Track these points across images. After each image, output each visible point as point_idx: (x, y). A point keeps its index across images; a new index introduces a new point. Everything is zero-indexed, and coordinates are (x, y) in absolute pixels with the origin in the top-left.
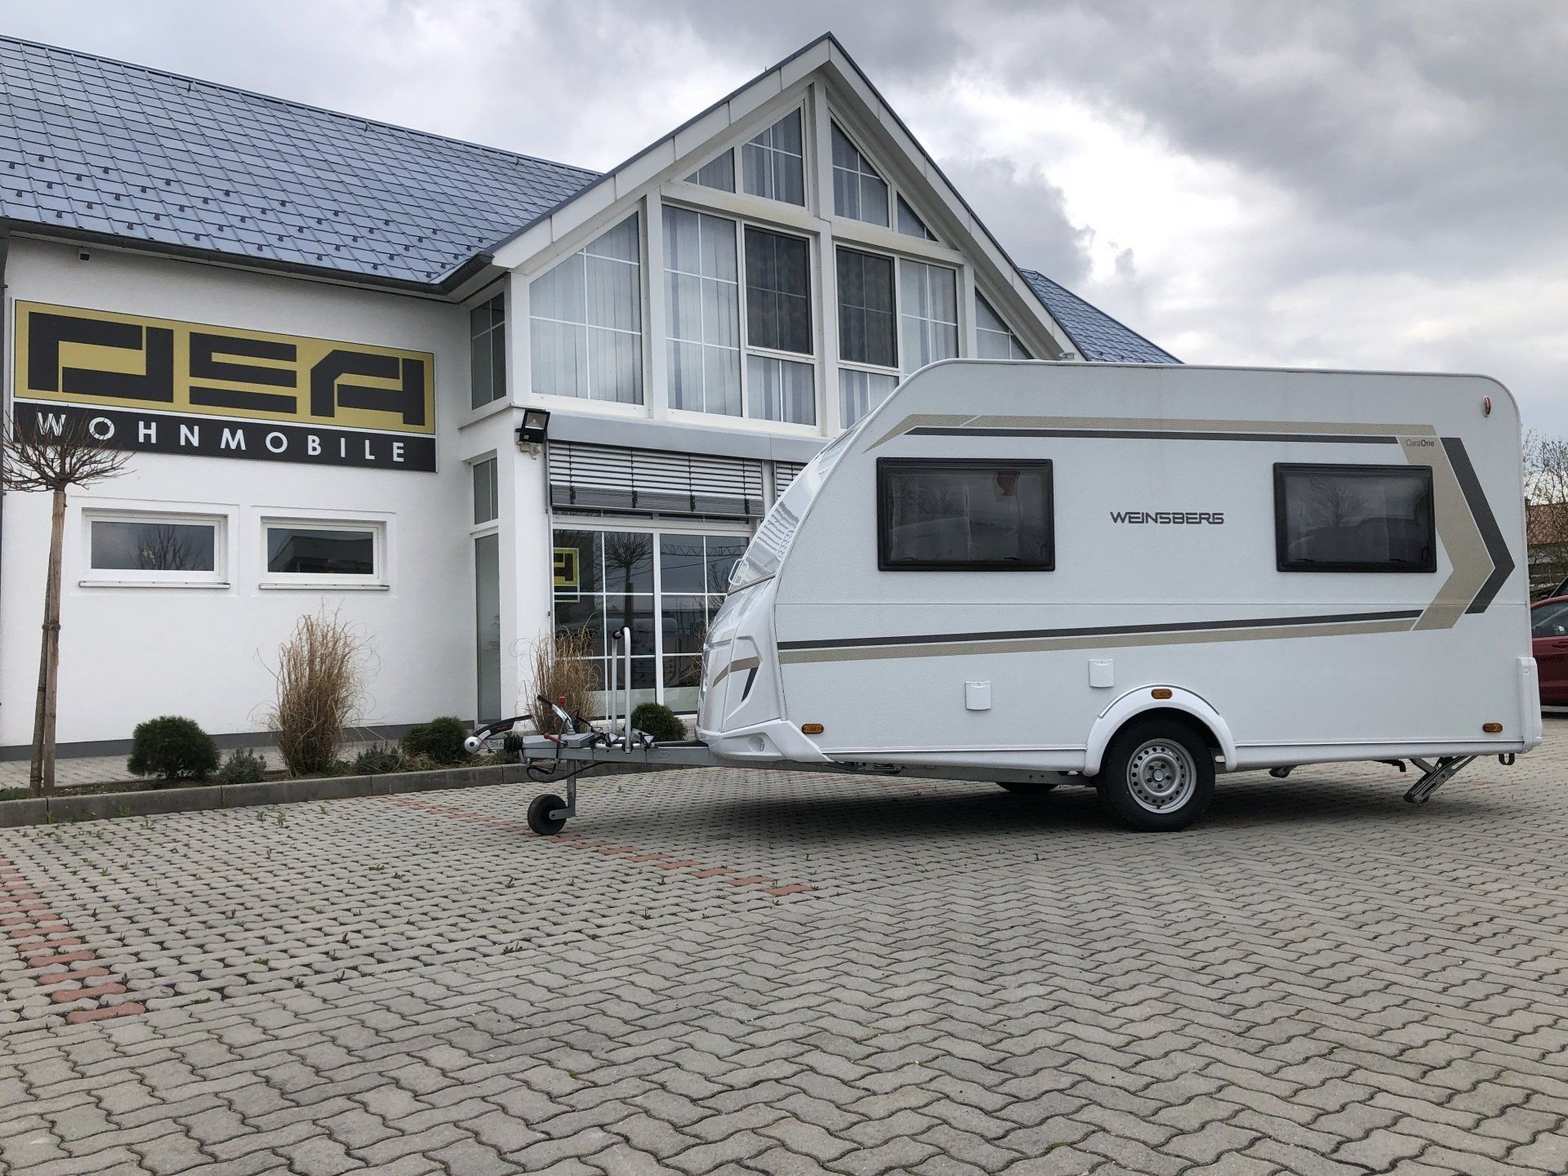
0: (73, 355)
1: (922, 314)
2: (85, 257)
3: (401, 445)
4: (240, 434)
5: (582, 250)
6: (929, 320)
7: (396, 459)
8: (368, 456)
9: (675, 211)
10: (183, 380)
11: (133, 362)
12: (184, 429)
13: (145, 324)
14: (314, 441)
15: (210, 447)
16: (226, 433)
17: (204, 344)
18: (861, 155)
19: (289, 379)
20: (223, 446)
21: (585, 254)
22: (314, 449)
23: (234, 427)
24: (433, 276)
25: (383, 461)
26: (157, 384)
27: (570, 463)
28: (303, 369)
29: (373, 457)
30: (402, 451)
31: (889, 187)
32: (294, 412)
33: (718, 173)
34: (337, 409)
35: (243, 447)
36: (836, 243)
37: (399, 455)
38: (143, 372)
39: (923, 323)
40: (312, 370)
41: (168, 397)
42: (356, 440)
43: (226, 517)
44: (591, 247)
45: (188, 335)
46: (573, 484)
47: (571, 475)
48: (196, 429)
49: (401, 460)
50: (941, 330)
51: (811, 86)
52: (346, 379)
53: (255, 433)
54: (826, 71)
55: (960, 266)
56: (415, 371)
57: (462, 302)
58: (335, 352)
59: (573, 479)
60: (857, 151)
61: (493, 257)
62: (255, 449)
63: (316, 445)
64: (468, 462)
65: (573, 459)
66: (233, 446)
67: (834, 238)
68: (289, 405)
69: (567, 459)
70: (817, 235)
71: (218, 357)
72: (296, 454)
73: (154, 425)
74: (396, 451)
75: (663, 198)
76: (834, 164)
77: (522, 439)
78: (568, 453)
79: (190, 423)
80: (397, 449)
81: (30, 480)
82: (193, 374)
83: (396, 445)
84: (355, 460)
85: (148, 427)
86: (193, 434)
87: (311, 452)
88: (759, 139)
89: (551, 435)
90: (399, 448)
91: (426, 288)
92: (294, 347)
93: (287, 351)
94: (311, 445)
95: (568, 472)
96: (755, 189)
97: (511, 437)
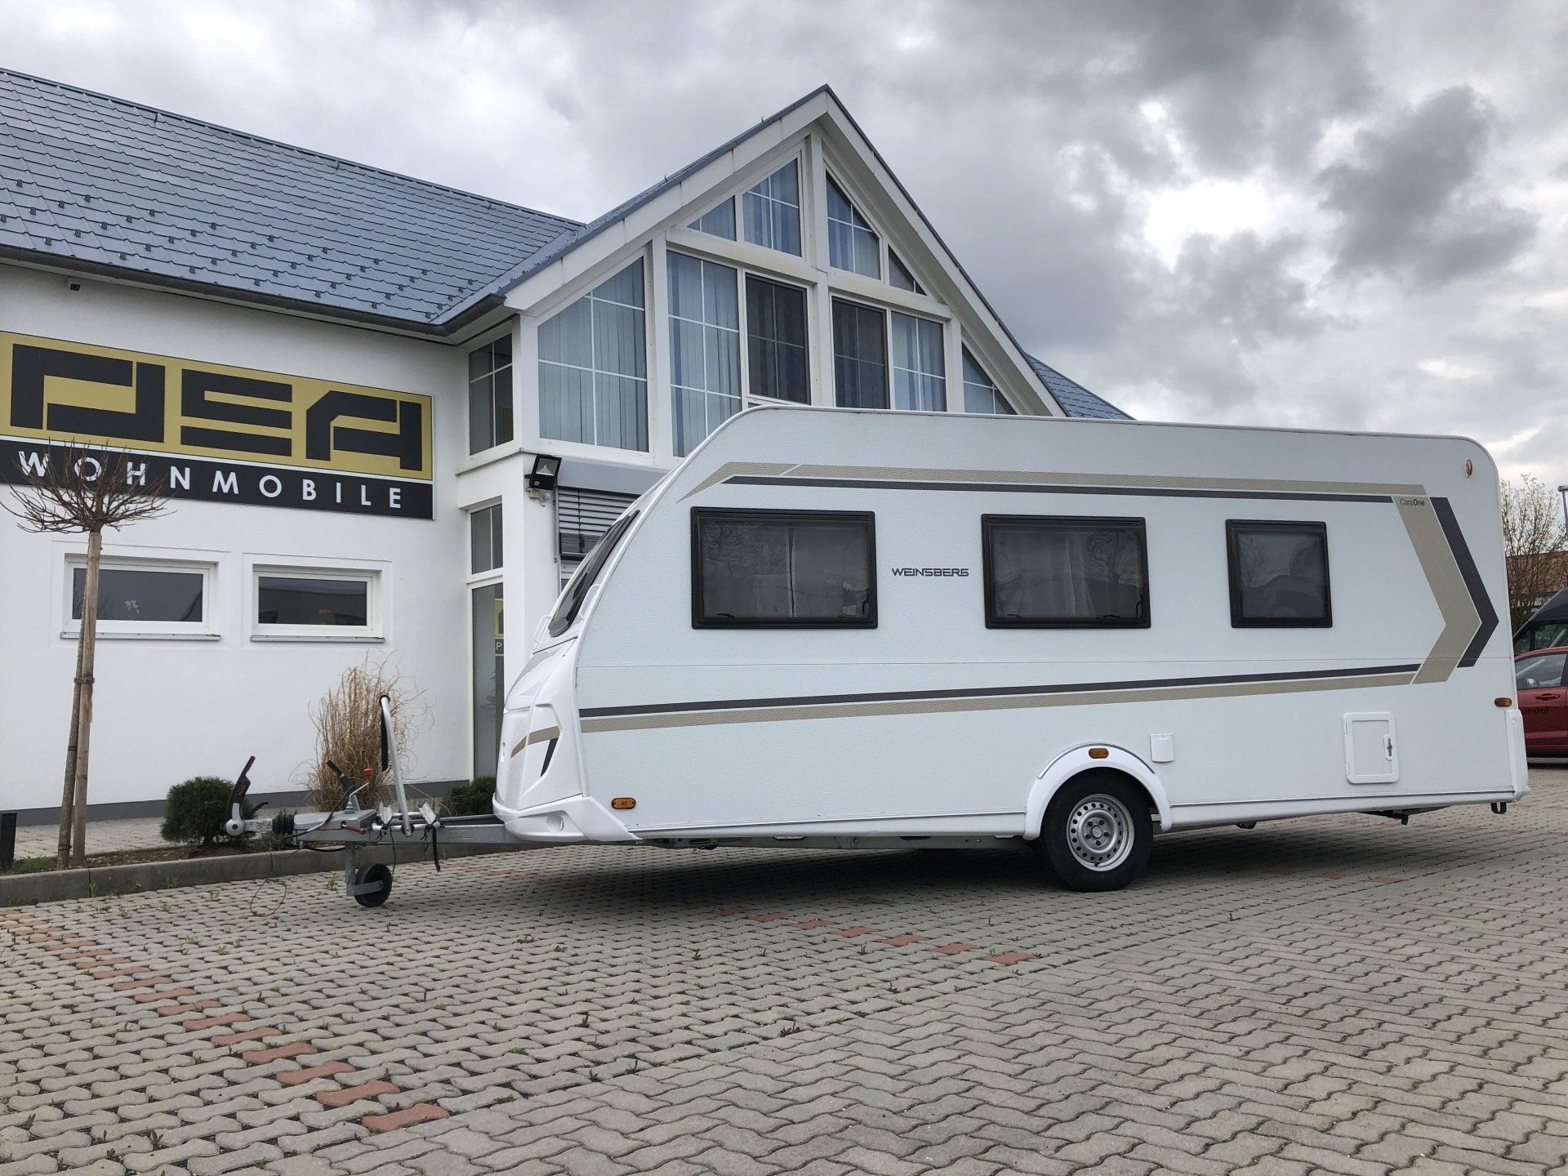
0: (59, 390)
1: (911, 366)
2: (75, 287)
3: (398, 490)
4: (233, 477)
5: (589, 294)
6: (918, 372)
7: (392, 505)
8: (364, 502)
9: (680, 258)
10: (174, 419)
11: (121, 399)
12: (174, 471)
13: (135, 360)
14: (309, 486)
15: (201, 490)
16: (219, 475)
17: (197, 382)
18: (854, 208)
19: (284, 420)
20: (215, 489)
21: (592, 298)
22: (309, 494)
23: (226, 469)
24: (432, 317)
25: (379, 508)
26: (147, 423)
27: (579, 510)
28: (298, 408)
29: (369, 503)
30: (398, 497)
31: (880, 241)
32: (289, 454)
33: (720, 220)
34: (334, 453)
35: (236, 491)
36: (832, 294)
37: (396, 501)
38: (133, 411)
39: (911, 375)
40: (308, 411)
41: (158, 436)
42: (351, 484)
43: (216, 564)
44: (597, 292)
45: (181, 373)
46: (582, 533)
47: (580, 523)
48: (187, 470)
49: (398, 506)
50: (928, 382)
51: (808, 138)
52: (342, 421)
53: (249, 477)
54: (823, 124)
55: (948, 320)
56: (412, 414)
57: (460, 344)
58: (331, 392)
59: (582, 527)
60: (848, 203)
61: (505, 298)
62: (248, 493)
63: (311, 489)
64: (465, 510)
65: (582, 507)
66: (226, 489)
67: (831, 289)
68: (283, 447)
69: (576, 506)
70: (814, 285)
71: (210, 396)
72: (291, 499)
73: (143, 466)
74: (392, 497)
75: (669, 244)
76: (829, 216)
77: (532, 485)
78: (576, 500)
79: (181, 464)
80: (393, 494)
81: (63, 521)
82: (184, 413)
83: (392, 490)
84: (351, 506)
85: (136, 468)
86: (183, 476)
87: (305, 497)
88: (757, 189)
89: (561, 483)
90: (395, 494)
91: (428, 328)
92: (289, 387)
93: (283, 391)
94: (305, 489)
95: (576, 520)
96: (753, 238)
97: (520, 483)
